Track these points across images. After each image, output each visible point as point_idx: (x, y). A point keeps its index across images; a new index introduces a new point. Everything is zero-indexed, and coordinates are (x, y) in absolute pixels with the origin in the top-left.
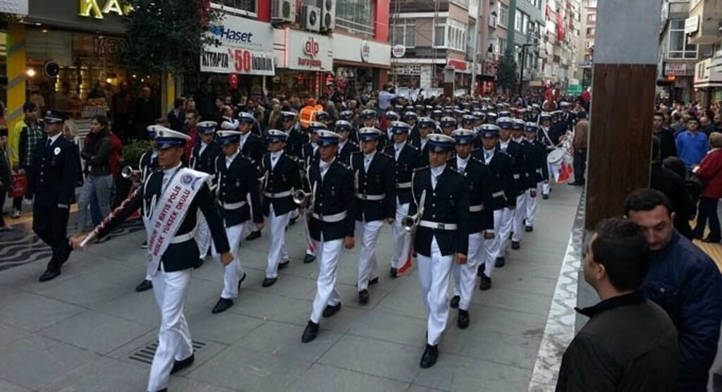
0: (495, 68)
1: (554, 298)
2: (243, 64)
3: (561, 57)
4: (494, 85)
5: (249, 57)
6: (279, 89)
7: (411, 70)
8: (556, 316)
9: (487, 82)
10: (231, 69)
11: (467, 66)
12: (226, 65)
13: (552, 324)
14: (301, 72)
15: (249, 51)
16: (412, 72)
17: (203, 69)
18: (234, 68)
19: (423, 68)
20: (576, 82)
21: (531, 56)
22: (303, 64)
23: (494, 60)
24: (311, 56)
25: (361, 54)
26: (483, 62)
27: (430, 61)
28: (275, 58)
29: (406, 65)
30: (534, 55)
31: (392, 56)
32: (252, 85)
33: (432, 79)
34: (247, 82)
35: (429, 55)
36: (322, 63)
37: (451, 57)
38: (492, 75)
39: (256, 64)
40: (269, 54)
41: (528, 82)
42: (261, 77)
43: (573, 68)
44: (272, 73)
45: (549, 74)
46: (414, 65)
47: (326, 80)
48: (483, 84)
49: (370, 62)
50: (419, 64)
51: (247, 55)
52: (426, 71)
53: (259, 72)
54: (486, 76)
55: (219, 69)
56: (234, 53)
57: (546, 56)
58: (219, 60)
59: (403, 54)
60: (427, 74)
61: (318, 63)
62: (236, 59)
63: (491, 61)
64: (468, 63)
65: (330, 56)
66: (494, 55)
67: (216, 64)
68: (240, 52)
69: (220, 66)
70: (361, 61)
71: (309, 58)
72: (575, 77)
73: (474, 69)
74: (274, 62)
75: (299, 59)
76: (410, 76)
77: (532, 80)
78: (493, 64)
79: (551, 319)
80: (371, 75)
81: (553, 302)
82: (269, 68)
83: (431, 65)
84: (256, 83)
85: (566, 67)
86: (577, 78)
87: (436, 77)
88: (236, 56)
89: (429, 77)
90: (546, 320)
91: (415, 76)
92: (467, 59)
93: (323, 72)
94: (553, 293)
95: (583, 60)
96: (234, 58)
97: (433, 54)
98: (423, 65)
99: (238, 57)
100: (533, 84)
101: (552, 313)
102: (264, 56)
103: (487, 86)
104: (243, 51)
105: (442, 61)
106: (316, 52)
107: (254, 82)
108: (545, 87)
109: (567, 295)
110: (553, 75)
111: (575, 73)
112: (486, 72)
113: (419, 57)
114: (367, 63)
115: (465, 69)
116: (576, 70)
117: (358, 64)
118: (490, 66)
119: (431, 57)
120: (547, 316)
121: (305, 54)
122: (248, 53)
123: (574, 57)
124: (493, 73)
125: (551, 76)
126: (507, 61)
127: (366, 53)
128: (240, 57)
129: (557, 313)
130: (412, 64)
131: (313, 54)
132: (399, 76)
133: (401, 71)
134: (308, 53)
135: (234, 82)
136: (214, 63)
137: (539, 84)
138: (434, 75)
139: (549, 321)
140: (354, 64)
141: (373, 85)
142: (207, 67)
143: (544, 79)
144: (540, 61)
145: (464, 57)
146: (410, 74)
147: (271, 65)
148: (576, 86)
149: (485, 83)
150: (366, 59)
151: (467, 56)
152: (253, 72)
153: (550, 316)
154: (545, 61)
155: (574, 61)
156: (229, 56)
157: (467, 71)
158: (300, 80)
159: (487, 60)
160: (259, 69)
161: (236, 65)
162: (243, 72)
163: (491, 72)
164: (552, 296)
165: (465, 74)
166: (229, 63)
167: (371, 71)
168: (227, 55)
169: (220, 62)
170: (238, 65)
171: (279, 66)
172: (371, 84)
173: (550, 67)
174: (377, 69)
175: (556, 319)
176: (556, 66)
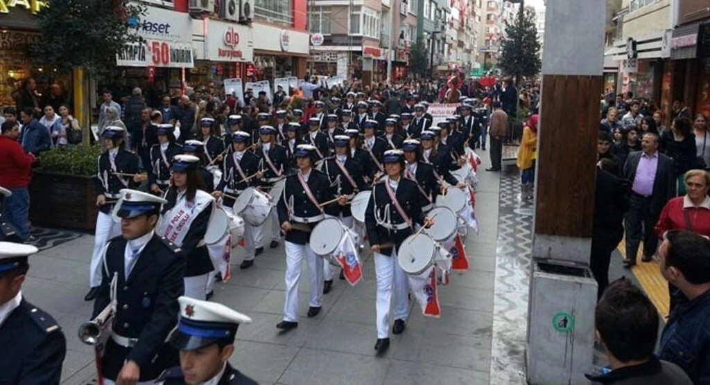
0: (407, 54)
1: (496, 292)
2: (161, 56)
3: (465, 43)
4: (406, 70)
5: (167, 48)
6: (198, 80)
7: (328, 57)
8: (501, 312)
9: (399, 67)
10: (148, 62)
11: (382, 53)
12: (143, 58)
13: (499, 321)
14: (220, 63)
15: (167, 43)
16: (328, 59)
17: (120, 63)
18: (152, 61)
19: (339, 55)
20: (477, 66)
21: (439, 41)
22: (224, 55)
23: (406, 47)
24: (231, 46)
25: (281, 43)
26: (395, 49)
27: (346, 48)
28: (194, 50)
29: (322, 53)
30: (441, 41)
31: (311, 44)
32: (170, 78)
33: (349, 67)
34: (165, 75)
35: (345, 42)
36: (243, 54)
37: (366, 45)
38: (403, 61)
39: (174, 56)
40: (188, 45)
41: (436, 66)
42: (180, 69)
43: (476, 53)
44: (191, 65)
45: (454, 59)
46: (330, 53)
47: (247, 71)
48: (395, 70)
49: (289, 51)
50: (335, 51)
51: (165, 46)
52: (342, 58)
53: (177, 65)
54: (398, 62)
55: (136, 63)
56: (151, 45)
57: (451, 42)
58: (136, 53)
59: (322, 42)
60: (344, 61)
61: (239, 54)
62: (154, 52)
63: (403, 48)
64: (382, 49)
65: (251, 46)
66: (405, 42)
67: (132, 57)
68: (158, 44)
69: (137, 59)
70: (280, 50)
71: (229, 49)
72: (476, 61)
73: (390, 56)
74: (194, 53)
75: (220, 50)
76: (326, 63)
77: (440, 64)
78: (405, 50)
79: (496, 315)
80: (290, 64)
81: (495, 296)
82: (188, 60)
83: (347, 52)
84: (176, 76)
85: (469, 51)
86: (479, 62)
87: (352, 63)
88: (154, 48)
89: (346, 63)
90: (492, 318)
91: (331, 63)
92: (381, 45)
93: (243, 63)
94: (493, 287)
95: (483, 44)
96: (152, 50)
97: (349, 42)
98: (340, 52)
99: (155, 50)
100: (440, 68)
101: (496, 309)
102: (183, 48)
103: (400, 72)
104: (161, 43)
105: (358, 48)
106: (237, 43)
107: (172, 74)
108: (451, 70)
109: (507, 289)
110: (458, 60)
111: (477, 57)
112: (399, 58)
113: (336, 44)
114: (286, 52)
115: (379, 55)
116: (478, 54)
117: (277, 54)
118: (402, 53)
119: (347, 45)
120: (492, 312)
121: (225, 44)
122: (167, 45)
123: (476, 42)
124: (405, 59)
125: (455, 61)
126: (418, 48)
127: (286, 43)
128: (158, 49)
129: (502, 308)
130: (329, 51)
131: (233, 45)
132: (316, 63)
133: (318, 58)
134: (229, 44)
135: (152, 75)
136: (131, 56)
137: (445, 68)
138: (350, 63)
139: (495, 317)
140: (271, 53)
142: (123, 61)
143: (450, 64)
144: (446, 46)
145: (379, 44)
146: (327, 61)
147: (190, 58)
148: (478, 69)
149: (397, 69)
150: (285, 48)
151: (381, 43)
152: (171, 64)
153: (495, 312)
154: (450, 46)
155: (476, 46)
156: (146, 48)
157: (382, 58)
158: (220, 70)
159: (399, 47)
160: (178, 61)
161: (154, 58)
162: (161, 65)
163: (403, 58)
164: (493, 291)
165: (379, 61)
166: (147, 56)
167: (290, 59)
168: (144, 48)
169: (137, 56)
170: (156, 57)
171: (198, 58)
172: (291, 72)
173: (455, 51)
174: (296, 58)
175: (501, 315)
176: (460, 50)
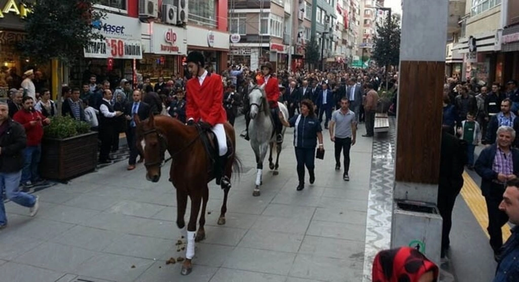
0: (303, 49)
1: (367, 227)
2: (117, 50)
3: (348, 41)
4: (303, 61)
5: (122, 45)
6: (145, 69)
7: (244, 51)
8: (371, 242)
9: (298, 59)
10: (108, 55)
11: (284, 48)
12: (104, 51)
13: (369, 248)
14: (163, 56)
15: (122, 40)
16: (244, 53)
17: (86, 55)
18: (111, 54)
19: (252, 50)
20: (357, 58)
21: (328, 40)
22: (165, 50)
23: (303, 44)
24: (170, 43)
25: (208, 41)
26: (294, 45)
27: (257, 45)
28: (143, 46)
29: (240, 48)
30: (330, 40)
31: (231, 42)
32: (125, 67)
33: (259, 59)
34: (121, 64)
35: (257, 40)
36: (179, 49)
37: (272, 42)
38: (301, 54)
39: (127, 50)
40: (138, 42)
41: (326, 58)
42: (132, 60)
43: (356, 48)
44: (140, 57)
45: (339, 53)
46: (246, 48)
47: (182, 62)
48: (295, 61)
49: (214, 47)
50: (249, 47)
51: (120, 43)
52: (255, 52)
53: (130, 57)
54: (296, 55)
55: (99, 55)
56: (110, 42)
57: (337, 40)
58: (99, 48)
59: (239, 40)
60: (256, 55)
61: (176, 49)
62: (112, 47)
63: (301, 45)
64: (285, 46)
65: (185, 43)
66: (302, 40)
67: (96, 51)
68: (115, 41)
69: (100, 53)
70: (208, 46)
71: (168, 45)
72: (357, 55)
73: (290, 50)
74: (142, 49)
75: (162, 46)
76: (242, 56)
77: (329, 57)
78: (302, 47)
79: (367, 244)
80: (215, 57)
81: (367, 230)
82: (138, 53)
83: (258, 48)
84: (128, 65)
85: (351, 48)
86: (359, 55)
87: (262, 56)
88: (112, 44)
89: (257, 56)
90: (364, 245)
91: (247, 56)
92: (284, 43)
93: (180, 56)
94: (366, 223)
95: (362, 42)
96: (111, 46)
97: (260, 40)
98: (253, 48)
99: (113, 46)
100: (329, 60)
101: (368, 239)
102: (134, 44)
103: (298, 63)
104: (117, 40)
105: (267, 45)
106: (175, 40)
107: (126, 64)
108: (337, 62)
109: (376, 224)
110: (342, 54)
111: (357, 52)
112: (297, 52)
113: (249, 42)
114: (212, 47)
115: (283, 50)
116: (357, 49)
117: (205, 49)
118: (300, 48)
119: (258, 42)
120: (364, 242)
121: (166, 42)
122: (122, 42)
123: (356, 41)
124: (302, 53)
125: (341, 55)
126: (312, 45)
127: (212, 40)
128: (115, 45)
129: (372, 239)
130: (244, 47)
131: (172, 42)
132: (235, 56)
133: (236, 53)
134: (169, 41)
135: (110, 65)
136: (95, 50)
137: (333, 60)
138: (260, 55)
139: (367, 246)
140: (202, 48)
141: (217, 63)
142: (89, 54)
143: (336, 57)
144: (333, 43)
145: (282, 41)
146: (243, 54)
147: (139, 50)
148: (357, 61)
149: (296, 60)
150: (211, 45)
151: (284, 41)
152: (125, 57)
153: (367, 242)
154: (337, 43)
155: (356, 43)
156: (106, 44)
157: (284, 52)
158: (162, 61)
159: (298, 44)
160: (130, 54)
161: (112, 51)
162: (118, 57)
163: (300, 52)
164: (366, 226)
165: (282, 54)
166: (107, 50)
167: (215, 53)
168: (105, 44)
169: (100, 50)
170: (114, 51)
171: (145, 52)
172: (215, 63)
173: (340, 47)
174: (219, 52)
175: (371, 244)
176: (344, 47)
